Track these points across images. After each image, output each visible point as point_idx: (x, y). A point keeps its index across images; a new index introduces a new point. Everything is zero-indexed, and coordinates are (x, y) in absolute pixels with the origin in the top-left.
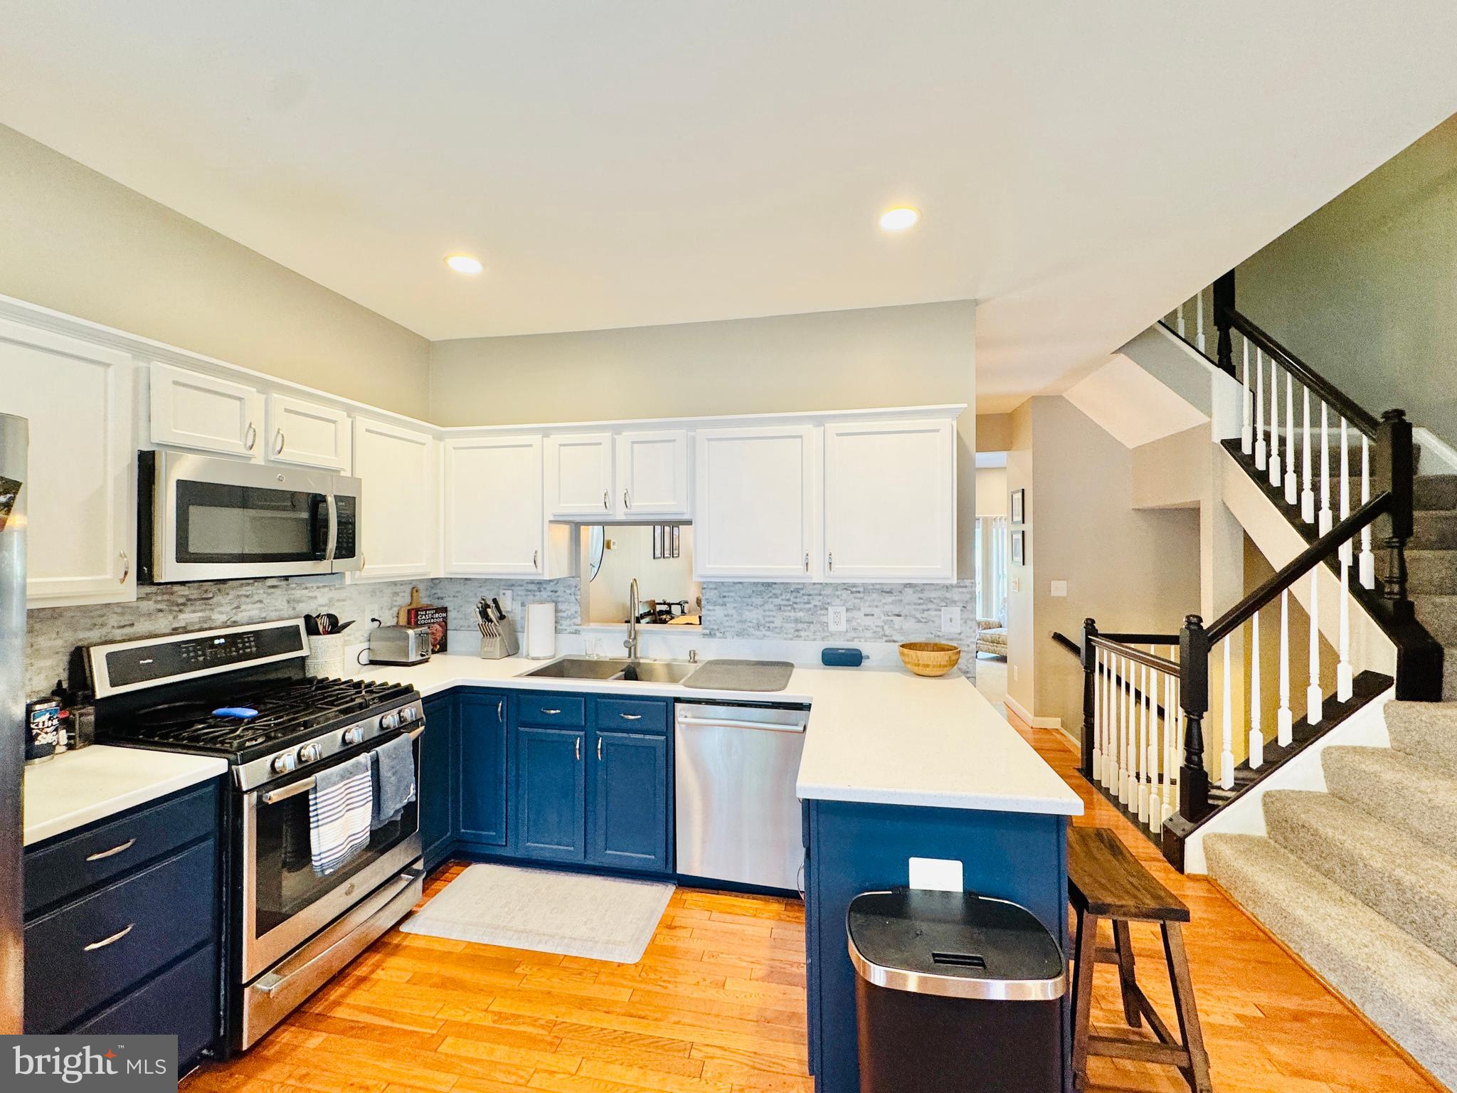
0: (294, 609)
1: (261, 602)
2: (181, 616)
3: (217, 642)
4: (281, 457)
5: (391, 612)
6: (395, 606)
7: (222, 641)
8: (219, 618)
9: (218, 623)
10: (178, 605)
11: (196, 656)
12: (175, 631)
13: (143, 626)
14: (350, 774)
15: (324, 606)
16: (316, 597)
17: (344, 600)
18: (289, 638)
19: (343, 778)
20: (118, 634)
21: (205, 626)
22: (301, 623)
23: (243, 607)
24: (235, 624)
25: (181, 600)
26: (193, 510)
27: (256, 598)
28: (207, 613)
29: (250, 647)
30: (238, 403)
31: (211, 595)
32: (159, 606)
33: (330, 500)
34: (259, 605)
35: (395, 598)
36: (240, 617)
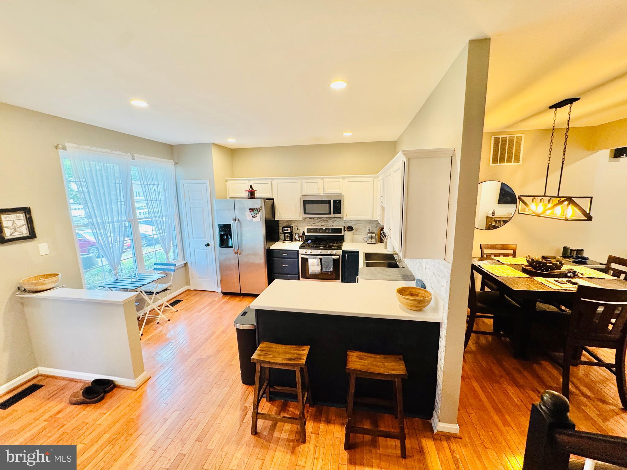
0: (346, 224)
1: (338, 222)
2: (323, 223)
3: (324, 229)
4: (325, 193)
5: (376, 228)
6: (378, 227)
7: (325, 229)
8: (330, 224)
9: (329, 225)
10: (322, 221)
11: (319, 231)
12: (322, 226)
13: (317, 224)
14: (315, 258)
15: (354, 224)
16: (352, 222)
17: (360, 224)
18: (339, 230)
19: (313, 259)
20: (313, 225)
21: (327, 225)
22: (343, 228)
23: (334, 223)
24: (333, 226)
25: (323, 220)
26: (306, 205)
27: (337, 221)
28: (327, 223)
29: (330, 231)
30: (317, 183)
31: (328, 220)
32: (319, 221)
33: (332, 201)
34: (337, 223)
35: (377, 225)
36: (333, 225)
